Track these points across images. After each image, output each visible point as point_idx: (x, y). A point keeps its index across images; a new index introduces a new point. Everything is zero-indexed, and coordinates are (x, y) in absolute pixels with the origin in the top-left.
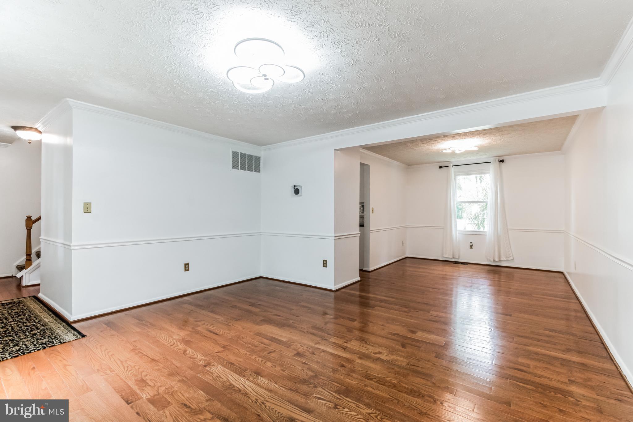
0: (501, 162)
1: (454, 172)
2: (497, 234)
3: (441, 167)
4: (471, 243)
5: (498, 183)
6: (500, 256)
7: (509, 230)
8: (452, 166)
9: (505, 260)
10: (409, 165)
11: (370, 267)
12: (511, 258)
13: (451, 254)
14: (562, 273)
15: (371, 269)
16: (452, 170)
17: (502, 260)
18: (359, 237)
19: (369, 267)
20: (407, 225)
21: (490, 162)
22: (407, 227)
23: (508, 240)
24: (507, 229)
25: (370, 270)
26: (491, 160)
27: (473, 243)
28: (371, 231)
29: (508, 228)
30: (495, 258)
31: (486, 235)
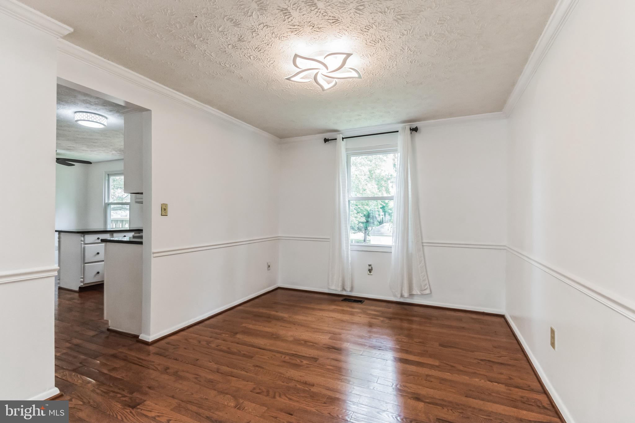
0: (414, 131)
1: (347, 150)
2: (407, 251)
3: (326, 140)
4: (370, 265)
5: (409, 167)
6: (410, 288)
7: (424, 244)
8: (343, 138)
9: (419, 293)
10: (281, 138)
11: (151, 333)
12: (428, 292)
13: (340, 284)
14: (503, 316)
15: (150, 338)
16: (342, 145)
17: (414, 293)
18: (54, 278)
19: (149, 334)
20: (279, 235)
21: (398, 131)
22: (278, 239)
23: (423, 261)
24: (422, 243)
25: (150, 341)
26: (398, 127)
27: (373, 266)
28: (155, 255)
29: (424, 241)
30: (403, 292)
31: (391, 252)
